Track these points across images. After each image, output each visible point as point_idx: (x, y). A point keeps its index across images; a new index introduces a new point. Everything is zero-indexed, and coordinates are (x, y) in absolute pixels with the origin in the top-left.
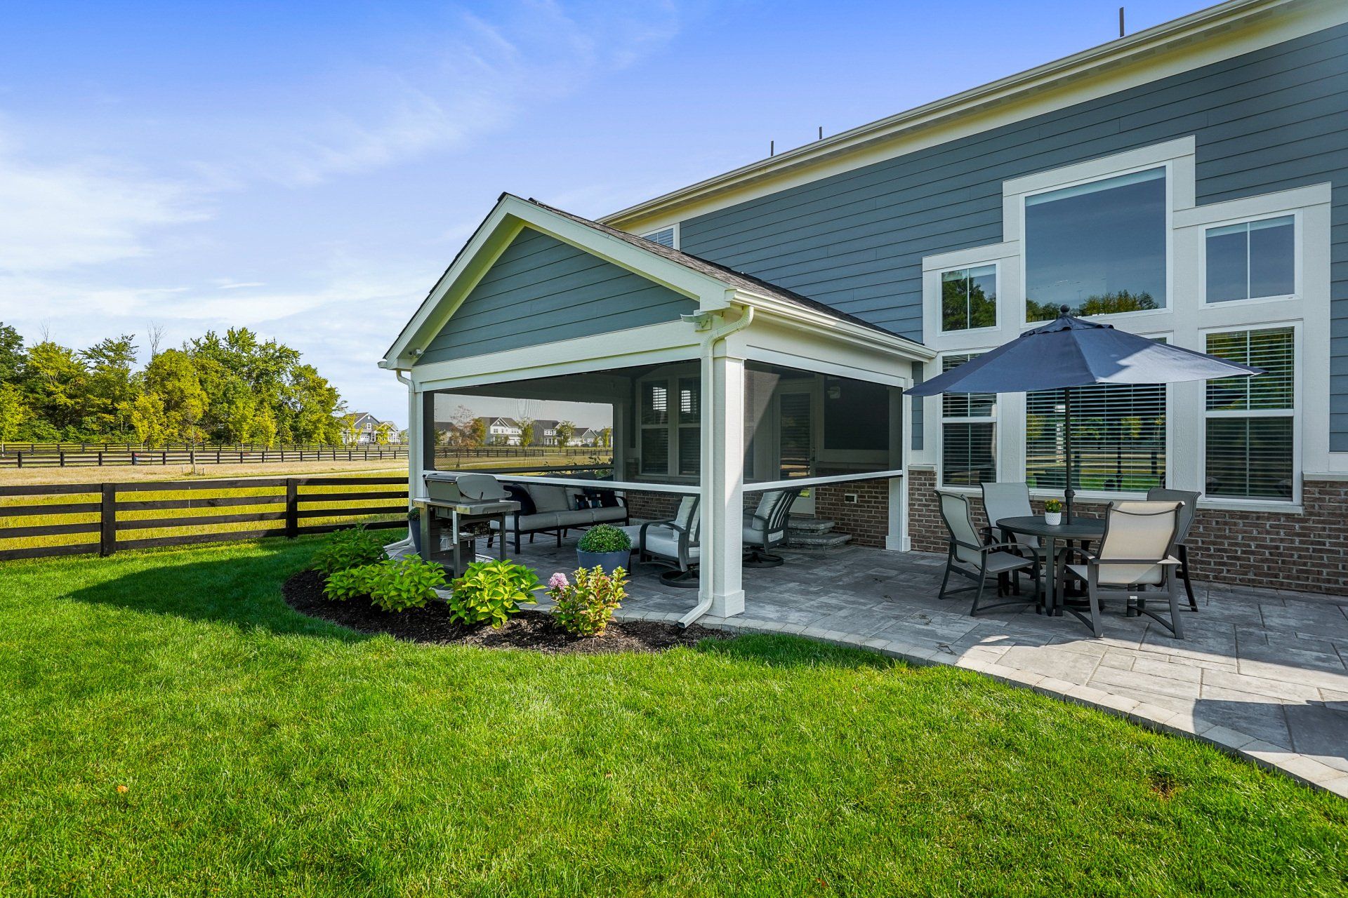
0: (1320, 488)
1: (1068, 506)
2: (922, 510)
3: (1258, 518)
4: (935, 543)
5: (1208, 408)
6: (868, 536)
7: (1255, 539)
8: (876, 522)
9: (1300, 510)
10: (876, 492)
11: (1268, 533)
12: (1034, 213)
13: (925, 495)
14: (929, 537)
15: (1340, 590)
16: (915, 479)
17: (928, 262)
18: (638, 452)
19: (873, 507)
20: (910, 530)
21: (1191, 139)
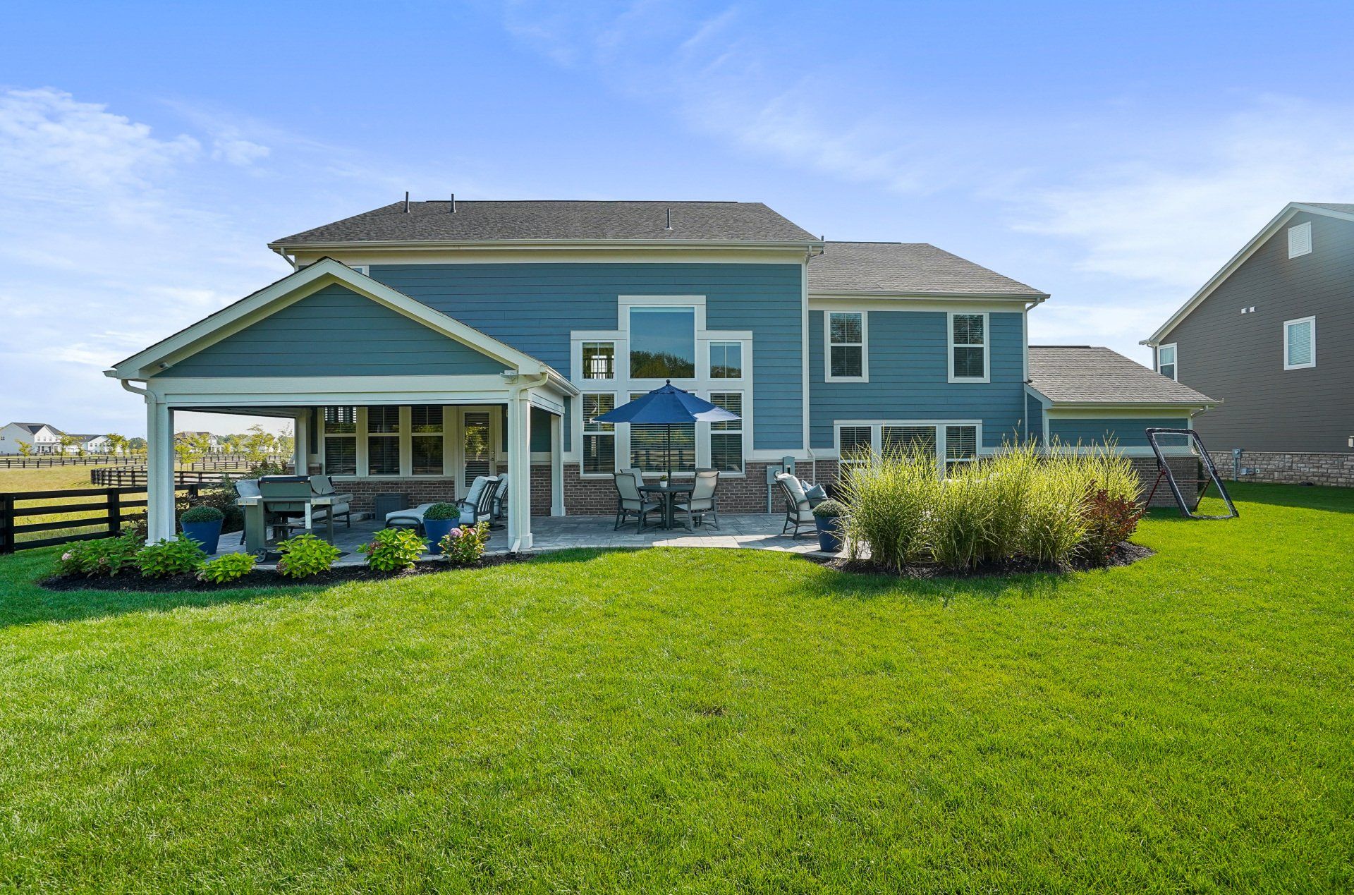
0: (752, 465)
1: (670, 480)
2: (572, 490)
3: (731, 481)
4: (581, 509)
5: (712, 429)
6: (536, 509)
7: (730, 491)
8: (542, 500)
9: (745, 476)
10: (542, 480)
11: (735, 488)
12: (635, 316)
13: (574, 480)
14: (577, 506)
15: (758, 510)
16: (567, 470)
17: (574, 334)
18: (321, 458)
19: (540, 490)
20: (565, 502)
21: (704, 297)
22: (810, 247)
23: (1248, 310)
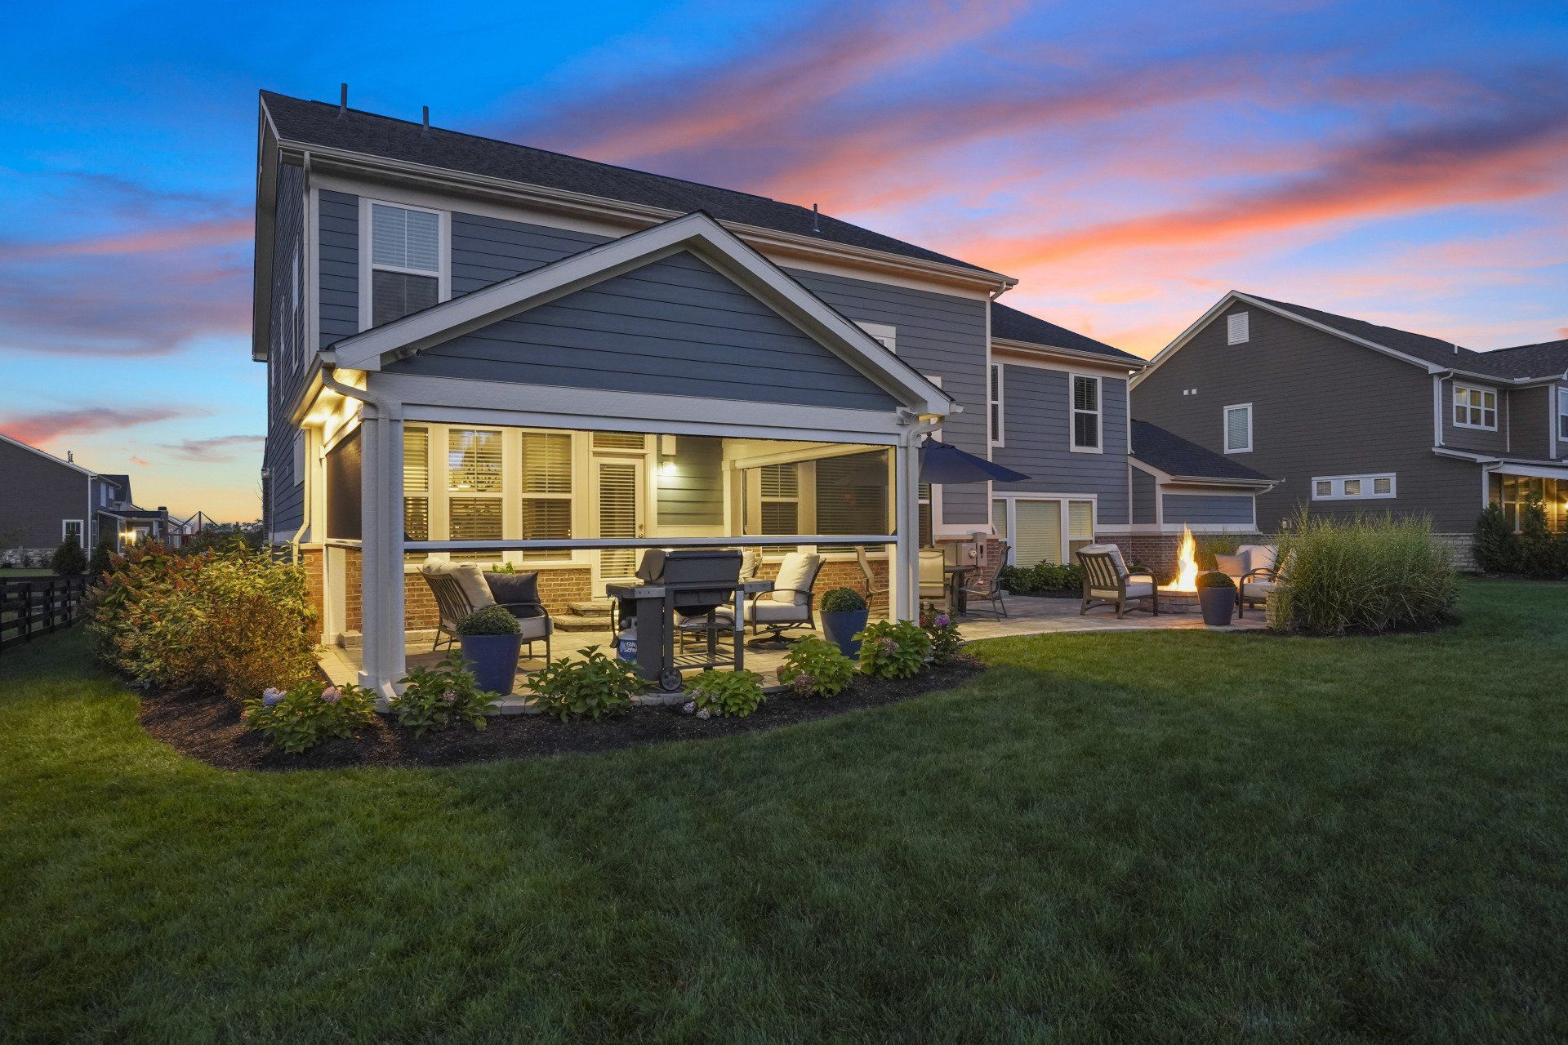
21: (894, 328)
22: (1005, 283)
23: (1190, 392)
